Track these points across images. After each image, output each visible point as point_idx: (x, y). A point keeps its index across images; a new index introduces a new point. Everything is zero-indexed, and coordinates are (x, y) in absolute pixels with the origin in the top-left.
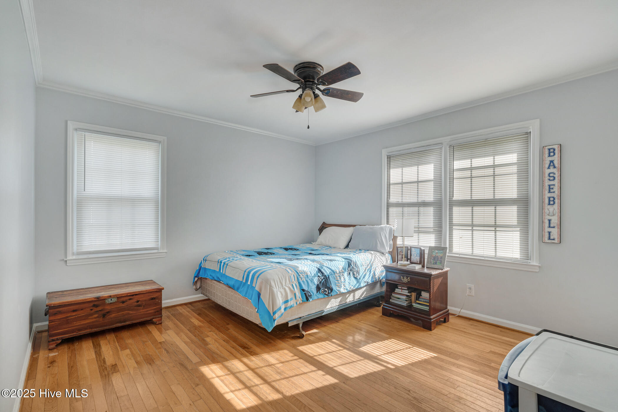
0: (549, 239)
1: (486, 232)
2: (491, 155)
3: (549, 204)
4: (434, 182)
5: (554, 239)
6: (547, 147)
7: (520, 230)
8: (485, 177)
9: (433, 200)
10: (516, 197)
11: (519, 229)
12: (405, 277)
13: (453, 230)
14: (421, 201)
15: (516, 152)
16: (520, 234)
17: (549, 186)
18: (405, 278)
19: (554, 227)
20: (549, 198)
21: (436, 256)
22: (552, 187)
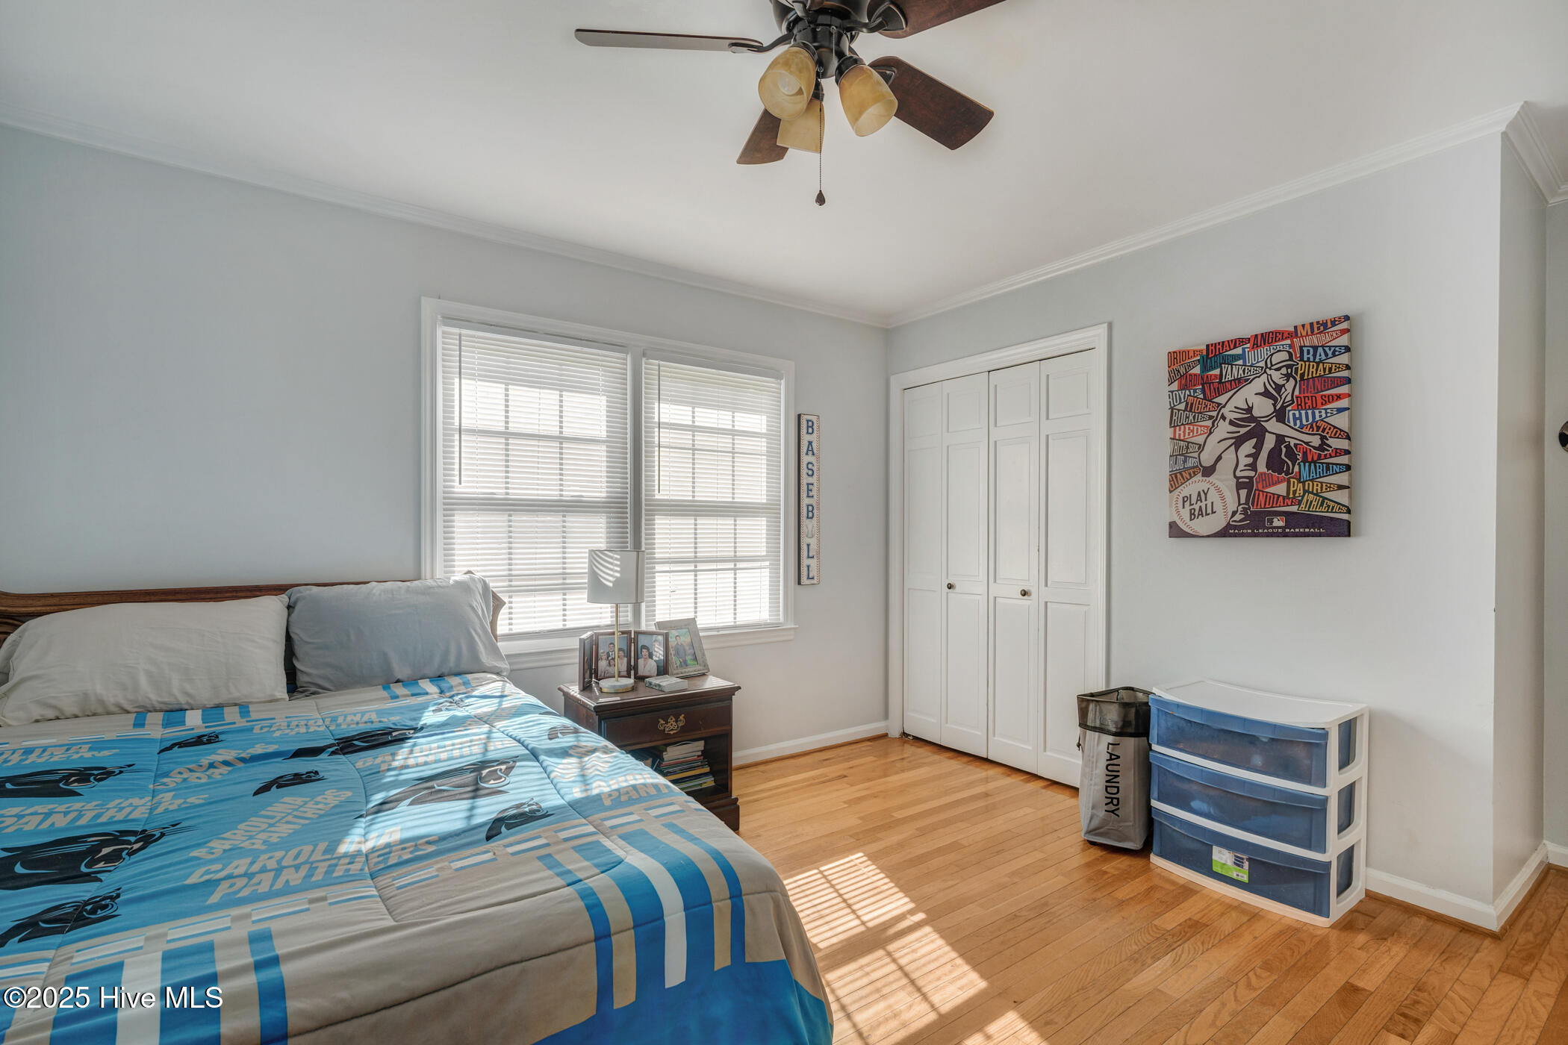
0: (808, 578)
1: (721, 575)
2: (729, 407)
3: (808, 518)
4: (607, 447)
5: (813, 578)
6: (806, 417)
7: (770, 564)
8: (719, 454)
9: (604, 495)
10: (765, 501)
11: (767, 563)
12: (672, 717)
13: (657, 574)
14: (572, 496)
15: (767, 413)
16: (770, 573)
17: (808, 484)
18: (672, 720)
19: (813, 557)
20: (808, 506)
21: (677, 644)
22: (810, 487)
